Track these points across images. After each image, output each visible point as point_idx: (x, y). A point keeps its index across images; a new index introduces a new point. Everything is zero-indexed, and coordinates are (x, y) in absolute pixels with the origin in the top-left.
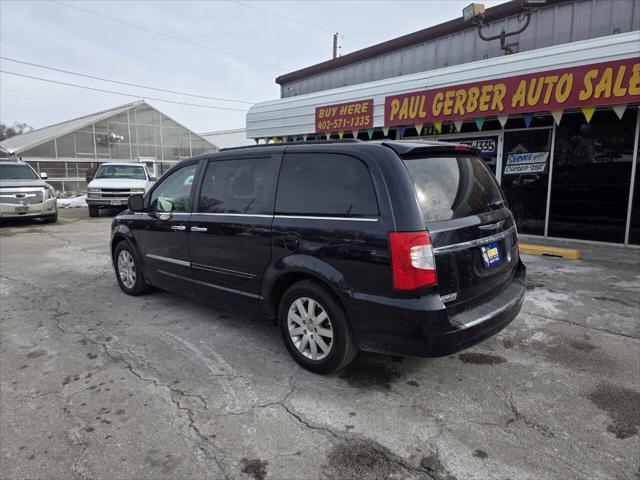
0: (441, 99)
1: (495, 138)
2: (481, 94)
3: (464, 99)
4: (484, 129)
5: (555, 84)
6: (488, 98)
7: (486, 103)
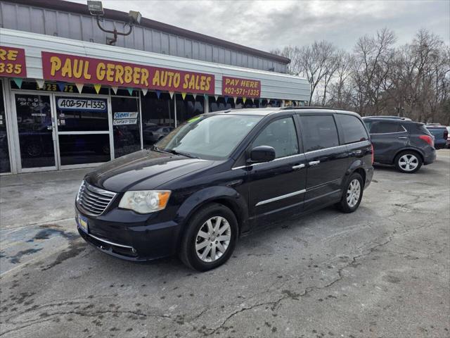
0: (104, 68)
1: (105, 101)
2: (133, 72)
3: (122, 73)
4: (117, 94)
5: (173, 77)
6: (138, 76)
7: (137, 79)
